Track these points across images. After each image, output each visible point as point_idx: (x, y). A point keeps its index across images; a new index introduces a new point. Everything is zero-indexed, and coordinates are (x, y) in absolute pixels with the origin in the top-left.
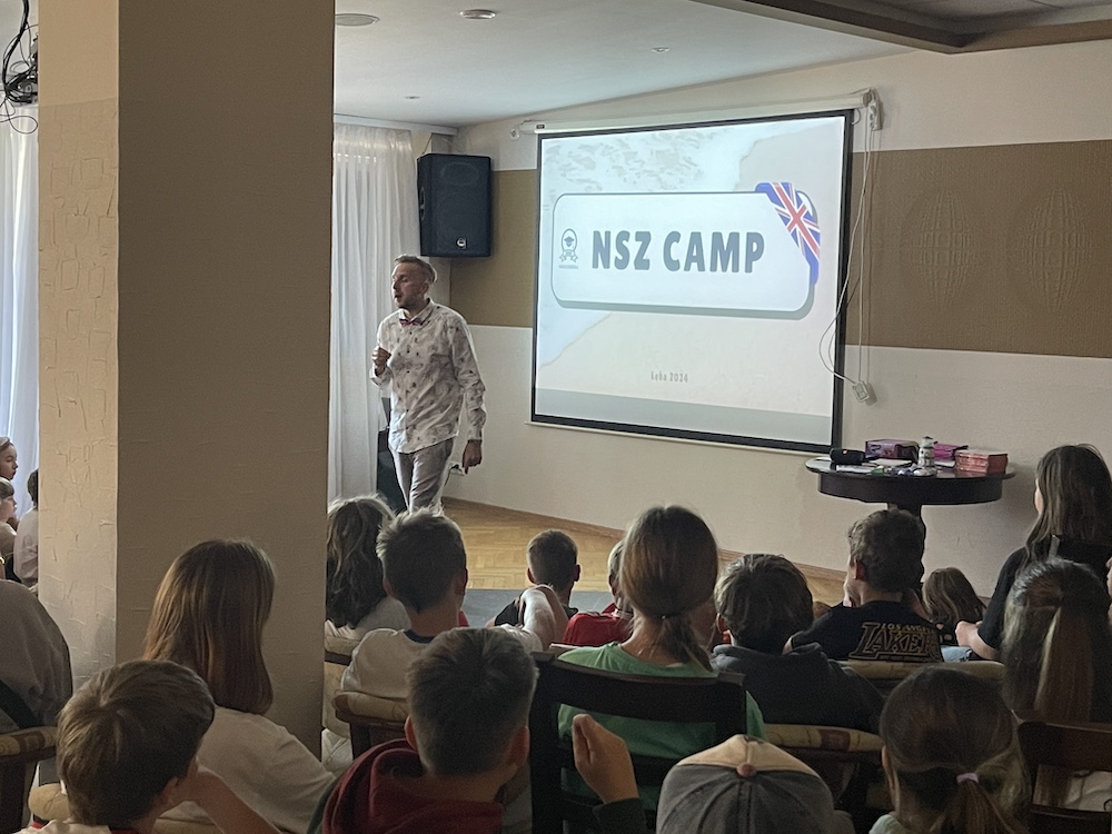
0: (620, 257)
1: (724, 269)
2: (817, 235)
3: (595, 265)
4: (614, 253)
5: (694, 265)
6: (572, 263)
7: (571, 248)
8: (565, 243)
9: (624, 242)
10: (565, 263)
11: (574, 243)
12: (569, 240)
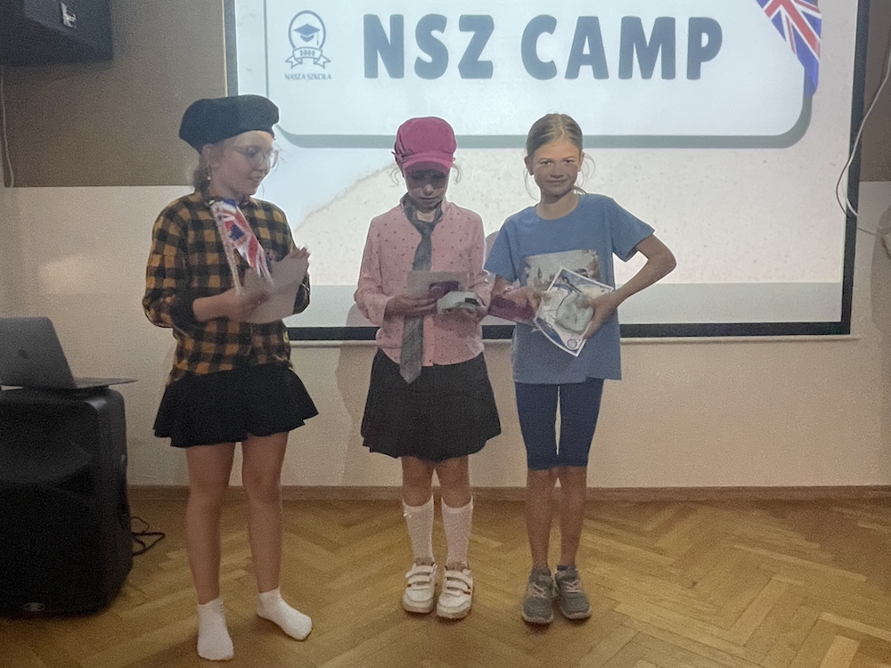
0: (428, 58)
1: (647, 73)
2: (815, 23)
3: (371, 71)
4: (413, 51)
5: (586, 71)
6: (318, 70)
7: (313, 43)
8: (296, 36)
9: (435, 34)
10: (298, 69)
11: (319, 36)
12: (307, 31)
